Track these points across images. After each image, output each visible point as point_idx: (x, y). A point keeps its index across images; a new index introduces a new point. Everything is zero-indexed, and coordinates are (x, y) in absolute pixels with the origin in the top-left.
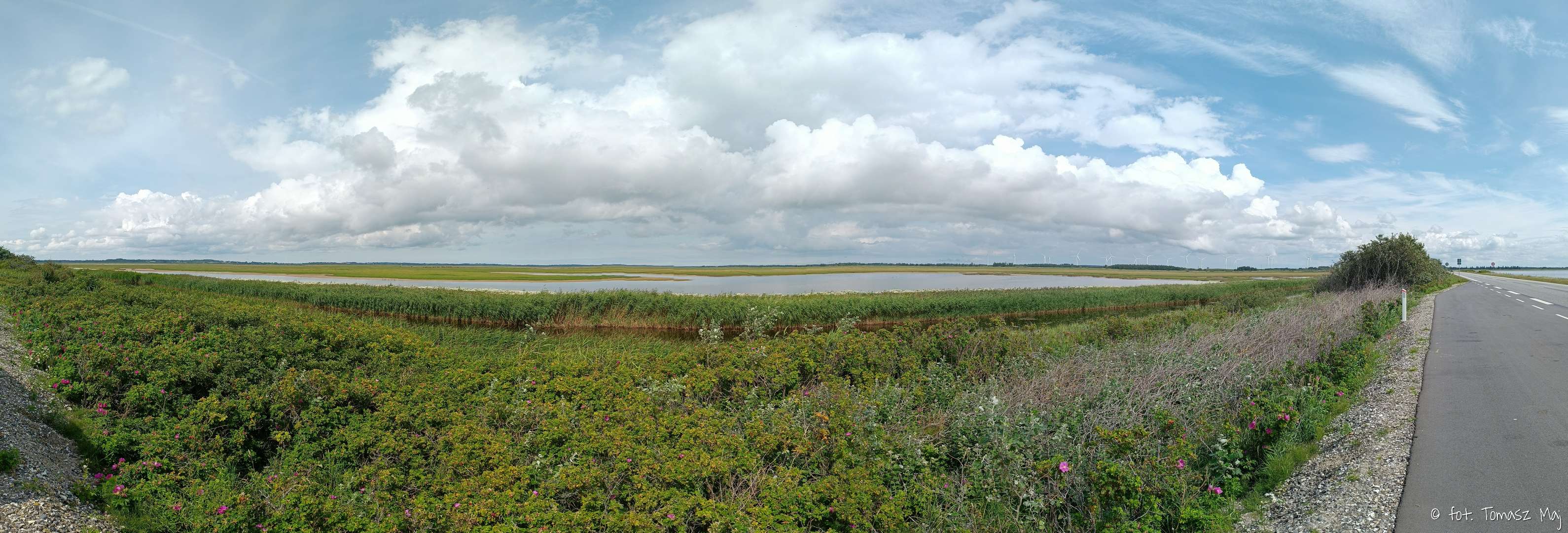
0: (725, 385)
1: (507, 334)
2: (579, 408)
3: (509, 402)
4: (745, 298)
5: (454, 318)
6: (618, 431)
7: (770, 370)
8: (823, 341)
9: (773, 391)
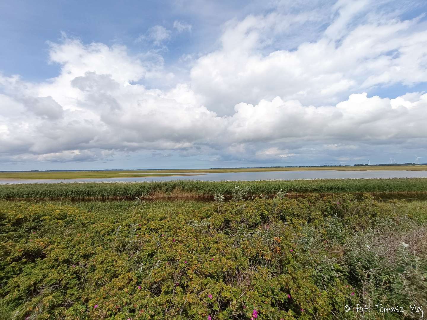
0: (227, 222)
1: (127, 203)
2: (161, 236)
3: (127, 237)
4: (231, 182)
5: (100, 197)
6: (180, 247)
7: (247, 216)
8: (271, 202)
9: (249, 226)
